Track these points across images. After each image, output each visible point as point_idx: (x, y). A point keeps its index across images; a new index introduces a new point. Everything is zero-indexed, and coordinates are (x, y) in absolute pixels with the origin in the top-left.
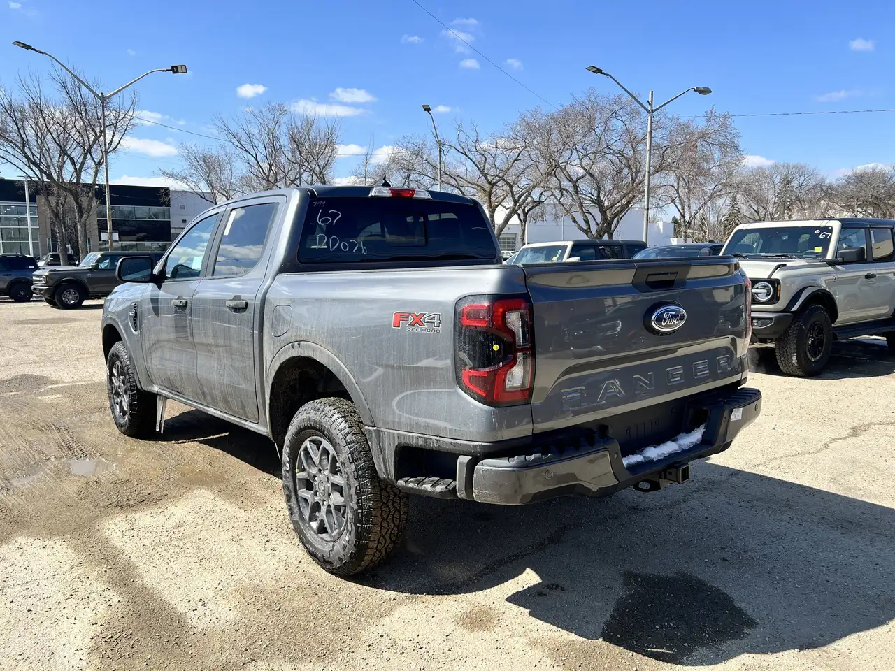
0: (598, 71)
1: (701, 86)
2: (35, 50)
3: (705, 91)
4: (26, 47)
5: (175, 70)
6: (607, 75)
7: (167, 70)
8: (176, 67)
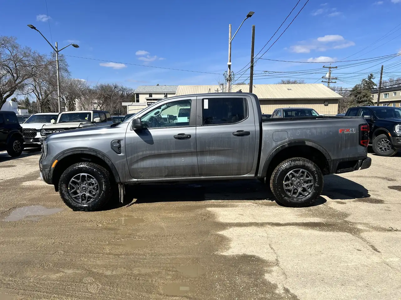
0: (33, 28)
1: (75, 44)
3: (76, 46)
6: (38, 31)
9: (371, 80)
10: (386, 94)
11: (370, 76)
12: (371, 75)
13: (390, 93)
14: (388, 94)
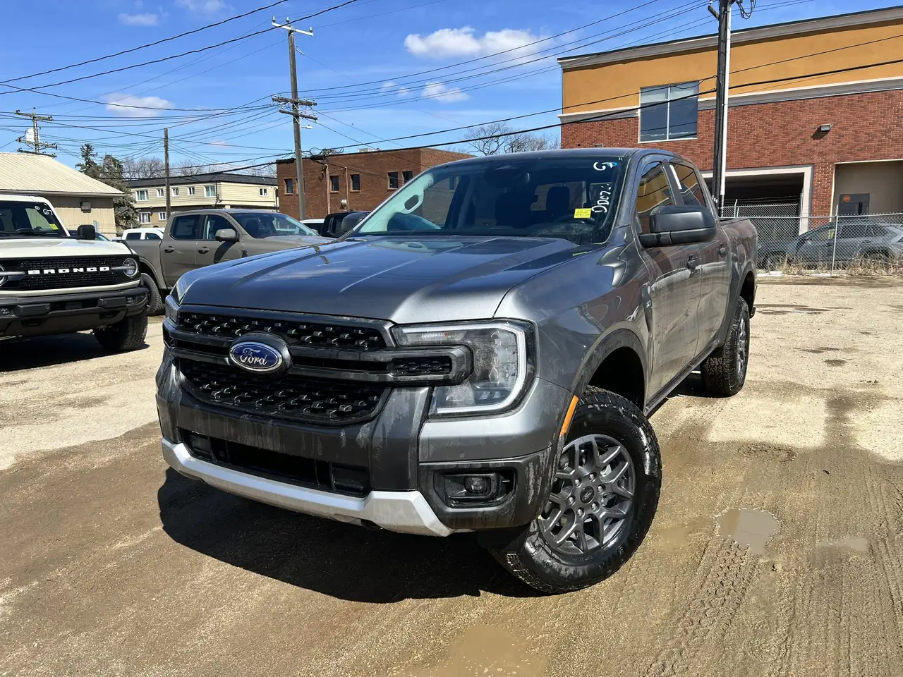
9: (89, 159)
10: (142, 192)
11: (85, 148)
12: (88, 146)
13: (149, 189)
14: (147, 191)
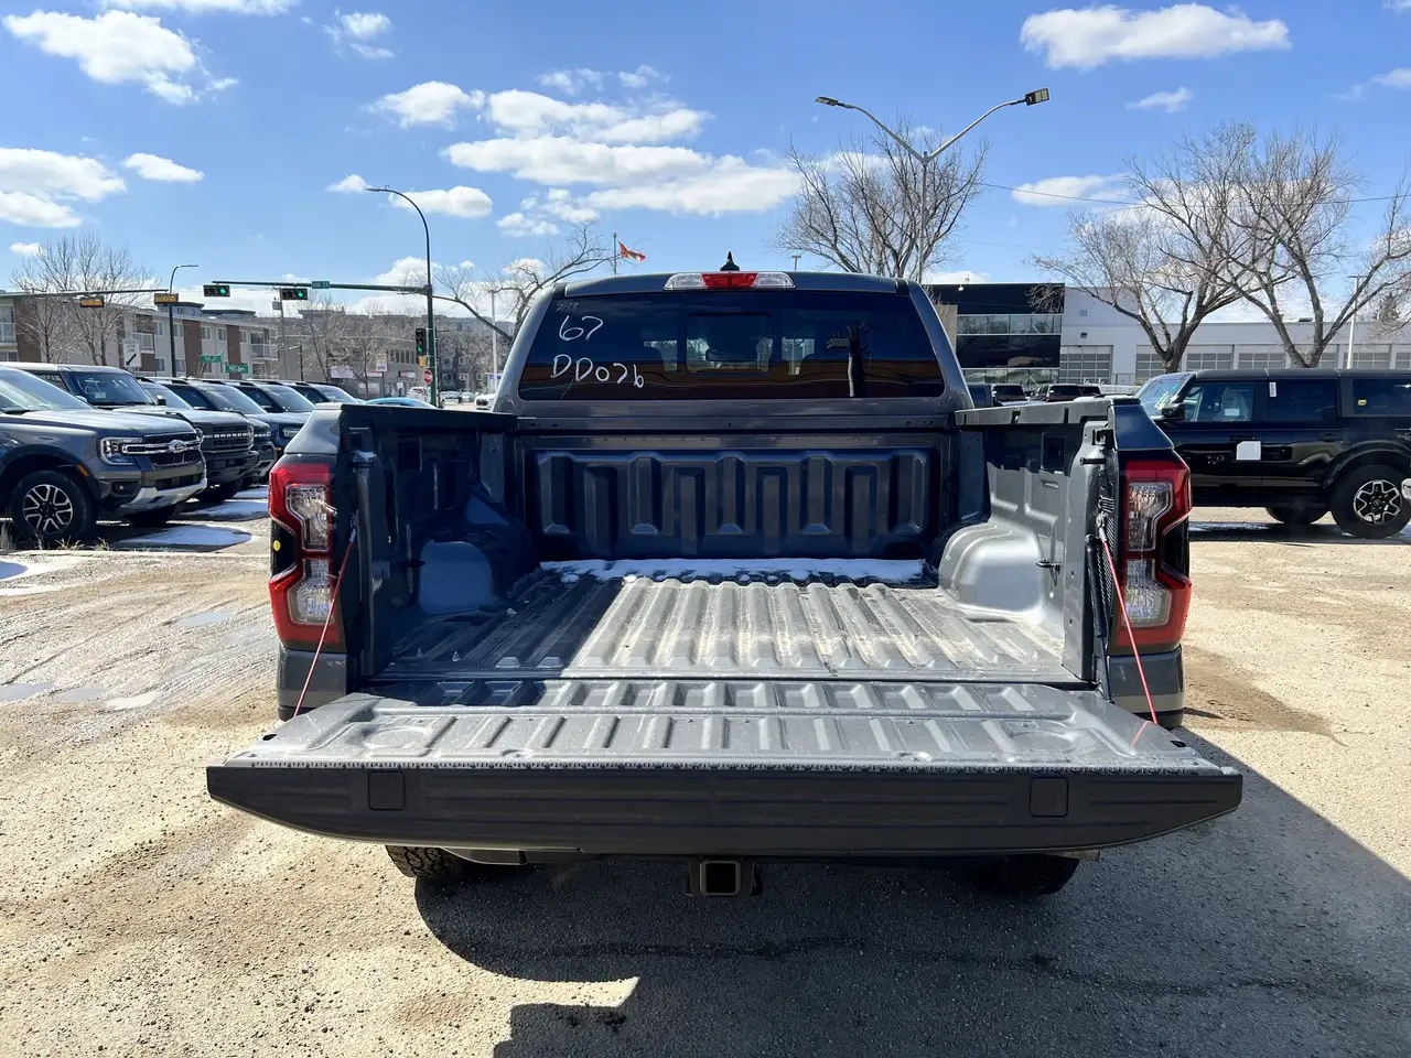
2: (843, 105)
4: (832, 102)
5: (1031, 99)
7: (1019, 102)
8: (1033, 95)
